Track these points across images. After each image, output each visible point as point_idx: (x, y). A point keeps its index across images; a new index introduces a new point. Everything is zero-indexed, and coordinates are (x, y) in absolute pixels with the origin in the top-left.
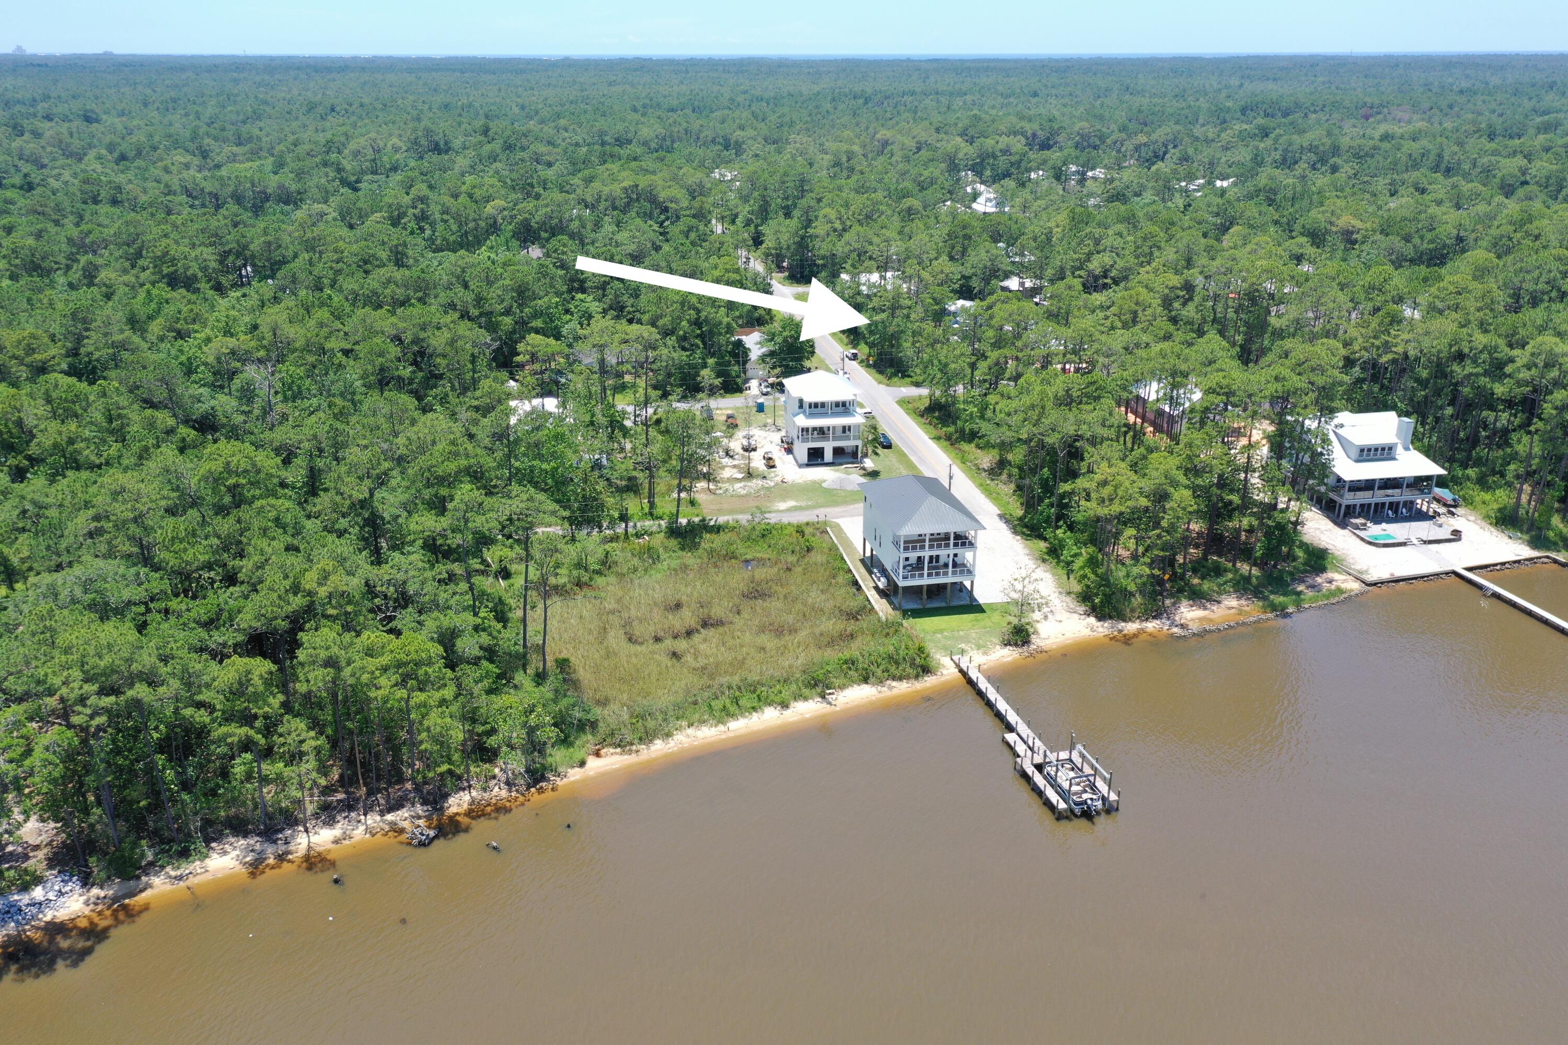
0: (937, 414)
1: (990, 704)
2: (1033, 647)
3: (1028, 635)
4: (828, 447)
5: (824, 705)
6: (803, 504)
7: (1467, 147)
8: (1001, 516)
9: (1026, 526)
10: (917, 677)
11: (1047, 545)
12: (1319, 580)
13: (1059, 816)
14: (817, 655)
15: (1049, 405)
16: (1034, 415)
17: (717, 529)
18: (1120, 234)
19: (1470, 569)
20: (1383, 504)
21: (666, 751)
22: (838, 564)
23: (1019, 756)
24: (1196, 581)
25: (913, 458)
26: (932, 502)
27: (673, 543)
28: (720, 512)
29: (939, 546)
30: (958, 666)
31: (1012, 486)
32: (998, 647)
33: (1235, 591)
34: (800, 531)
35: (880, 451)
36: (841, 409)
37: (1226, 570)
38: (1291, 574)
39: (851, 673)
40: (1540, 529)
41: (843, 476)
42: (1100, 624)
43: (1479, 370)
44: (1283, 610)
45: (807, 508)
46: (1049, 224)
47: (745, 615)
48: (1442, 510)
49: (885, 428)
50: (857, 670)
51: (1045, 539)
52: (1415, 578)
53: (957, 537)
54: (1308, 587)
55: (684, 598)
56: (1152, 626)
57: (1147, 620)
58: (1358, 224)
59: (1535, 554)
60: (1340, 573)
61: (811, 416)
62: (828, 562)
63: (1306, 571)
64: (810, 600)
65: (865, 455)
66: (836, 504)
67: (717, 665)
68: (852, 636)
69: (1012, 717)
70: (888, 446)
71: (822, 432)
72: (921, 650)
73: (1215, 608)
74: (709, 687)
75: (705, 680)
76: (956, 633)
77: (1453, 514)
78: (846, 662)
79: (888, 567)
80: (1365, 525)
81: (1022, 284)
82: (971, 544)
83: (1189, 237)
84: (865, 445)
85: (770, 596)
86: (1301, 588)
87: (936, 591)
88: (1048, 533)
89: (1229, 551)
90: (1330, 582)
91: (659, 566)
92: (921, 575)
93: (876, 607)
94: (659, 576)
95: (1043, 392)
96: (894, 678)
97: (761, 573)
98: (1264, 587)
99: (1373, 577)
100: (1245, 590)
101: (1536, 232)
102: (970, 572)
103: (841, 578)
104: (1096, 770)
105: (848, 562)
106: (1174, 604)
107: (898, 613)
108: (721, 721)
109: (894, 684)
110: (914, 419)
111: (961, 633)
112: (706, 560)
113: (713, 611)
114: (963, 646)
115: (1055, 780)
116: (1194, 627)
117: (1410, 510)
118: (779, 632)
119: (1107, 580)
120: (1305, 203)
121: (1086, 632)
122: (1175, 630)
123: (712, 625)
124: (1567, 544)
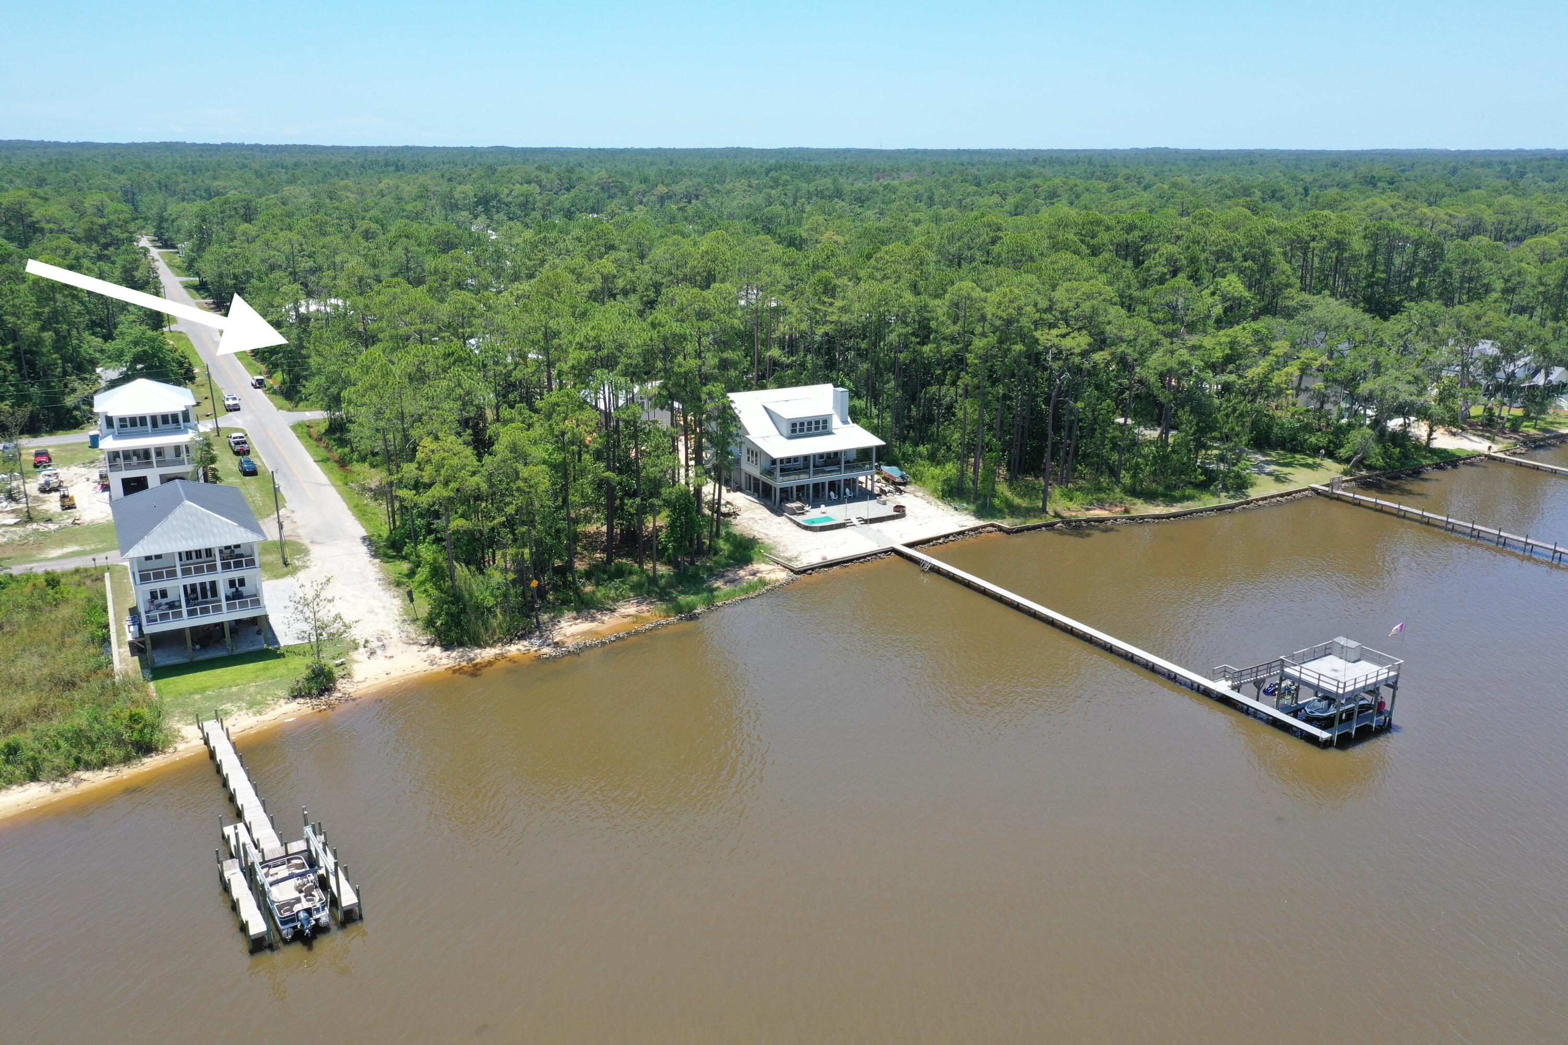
0: (331, 437)
2: (337, 695)
3: (334, 681)
4: (152, 475)
6: (87, 548)
8: (364, 539)
9: (388, 546)
11: (407, 565)
12: (742, 573)
13: (253, 947)
19: (911, 545)
20: (824, 484)
22: (90, 617)
24: (589, 589)
26: (190, 510)
29: (199, 570)
30: (205, 737)
33: (636, 596)
34: (55, 580)
36: (171, 425)
37: (631, 573)
38: (710, 569)
40: (986, 498)
42: (445, 654)
44: (689, 611)
48: (891, 488)
51: (406, 558)
52: (851, 561)
53: (227, 553)
54: (726, 582)
56: (515, 649)
57: (511, 642)
59: (979, 523)
60: (767, 563)
61: (120, 436)
63: (728, 565)
69: (249, 800)
71: (144, 456)
73: (605, 618)
76: (225, 690)
77: (901, 492)
80: (802, 508)
82: (253, 563)
86: (717, 584)
87: (207, 635)
88: (408, 549)
89: (642, 552)
90: (754, 574)
92: (178, 615)
93: (116, 668)
98: (673, 587)
99: (803, 563)
100: (649, 592)
102: (260, 603)
103: (83, 636)
105: (110, 613)
109: (86, 775)
110: (304, 443)
114: (228, 707)
116: (570, 644)
117: (853, 490)
119: (457, 596)
121: (425, 666)
122: (546, 650)
124: (1014, 511)
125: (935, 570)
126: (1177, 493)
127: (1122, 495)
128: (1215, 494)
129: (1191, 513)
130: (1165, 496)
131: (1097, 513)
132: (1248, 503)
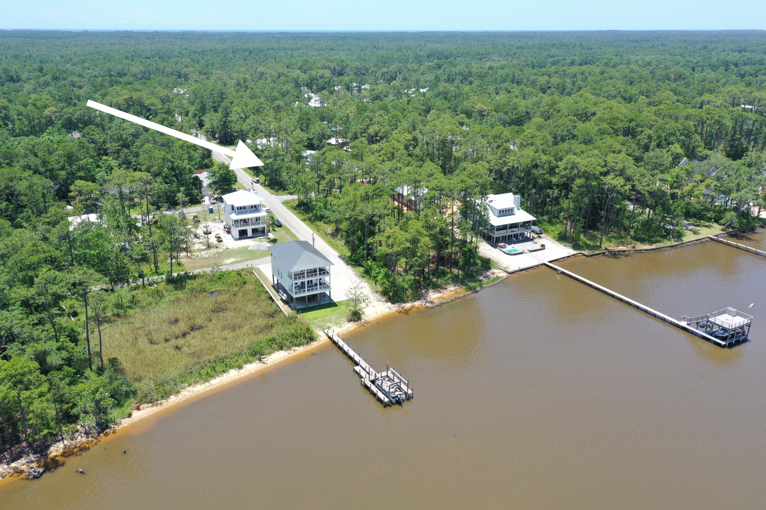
0: (303, 208)
1: (345, 353)
2: (363, 321)
3: (360, 315)
4: (249, 229)
5: (261, 364)
6: (239, 259)
7: (524, 72)
8: (340, 257)
9: (353, 261)
10: (307, 343)
11: (363, 269)
12: (488, 273)
13: (386, 405)
14: (255, 338)
15: (358, 200)
16: (351, 206)
17: (194, 277)
18: (381, 116)
19: (550, 262)
20: (511, 235)
21: (177, 401)
22: (261, 289)
23: (362, 378)
24: (435, 280)
25: (293, 231)
26: (306, 253)
27: (170, 287)
28: (195, 268)
29: (312, 276)
30: (327, 335)
31: (344, 241)
32: (346, 323)
33: (453, 283)
34: (239, 274)
35: (276, 229)
36: (254, 209)
37: (447, 273)
38: (476, 272)
39: (273, 346)
40: (576, 241)
41: (259, 243)
42: (393, 305)
43: (545, 172)
44: (474, 290)
45: (241, 261)
46: (347, 112)
47: (214, 321)
48: (536, 236)
49: (277, 217)
50: (276, 344)
51: (363, 266)
52: (529, 268)
53: (320, 270)
54: (484, 277)
55: (179, 316)
56: (417, 304)
57: (415, 301)
58: (485, 108)
59: (575, 252)
60: (497, 269)
61: (239, 213)
62: (255, 289)
63: (482, 270)
64: (248, 309)
65: (269, 231)
66: (256, 258)
67: (201, 350)
68: (272, 326)
69: (357, 358)
70: (280, 226)
71: (245, 221)
72: (308, 329)
73: (444, 292)
74: (198, 363)
75: (195, 360)
76: (324, 318)
77: (540, 237)
78: (270, 340)
79: (287, 288)
80: (505, 246)
81: (337, 141)
82: (328, 273)
83: (413, 116)
84: (268, 227)
85: (226, 310)
86: (481, 278)
87: (312, 298)
88: (364, 263)
89: (448, 264)
90: (493, 274)
91: (164, 300)
92: (304, 291)
93: (283, 309)
94: (164, 306)
95: (354, 194)
96: (296, 346)
97: (220, 298)
98: (466, 279)
99: (511, 269)
100: (457, 281)
101: (558, 109)
102: (328, 287)
103: (263, 296)
104: (400, 379)
105: (266, 287)
106: (426, 292)
107: (294, 311)
108: (206, 381)
109: (296, 348)
110: (291, 211)
111: (327, 318)
112: (190, 294)
113: (196, 321)
114: (328, 324)
115: (382, 388)
116: (437, 302)
117: (523, 237)
118: (233, 328)
119: (394, 284)
120: (461, 98)
121: (388, 310)
122: (428, 304)
123: (196, 329)
124: (588, 247)
125: (563, 273)
126: (653, 239)
127: (631, 240)
128: (669, 240)
129: (660, 248)
130: (648, 240)
131: (621, 248)
132: (683, 244)
